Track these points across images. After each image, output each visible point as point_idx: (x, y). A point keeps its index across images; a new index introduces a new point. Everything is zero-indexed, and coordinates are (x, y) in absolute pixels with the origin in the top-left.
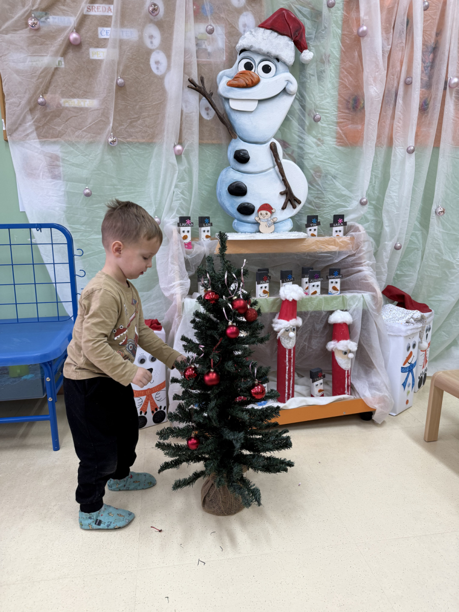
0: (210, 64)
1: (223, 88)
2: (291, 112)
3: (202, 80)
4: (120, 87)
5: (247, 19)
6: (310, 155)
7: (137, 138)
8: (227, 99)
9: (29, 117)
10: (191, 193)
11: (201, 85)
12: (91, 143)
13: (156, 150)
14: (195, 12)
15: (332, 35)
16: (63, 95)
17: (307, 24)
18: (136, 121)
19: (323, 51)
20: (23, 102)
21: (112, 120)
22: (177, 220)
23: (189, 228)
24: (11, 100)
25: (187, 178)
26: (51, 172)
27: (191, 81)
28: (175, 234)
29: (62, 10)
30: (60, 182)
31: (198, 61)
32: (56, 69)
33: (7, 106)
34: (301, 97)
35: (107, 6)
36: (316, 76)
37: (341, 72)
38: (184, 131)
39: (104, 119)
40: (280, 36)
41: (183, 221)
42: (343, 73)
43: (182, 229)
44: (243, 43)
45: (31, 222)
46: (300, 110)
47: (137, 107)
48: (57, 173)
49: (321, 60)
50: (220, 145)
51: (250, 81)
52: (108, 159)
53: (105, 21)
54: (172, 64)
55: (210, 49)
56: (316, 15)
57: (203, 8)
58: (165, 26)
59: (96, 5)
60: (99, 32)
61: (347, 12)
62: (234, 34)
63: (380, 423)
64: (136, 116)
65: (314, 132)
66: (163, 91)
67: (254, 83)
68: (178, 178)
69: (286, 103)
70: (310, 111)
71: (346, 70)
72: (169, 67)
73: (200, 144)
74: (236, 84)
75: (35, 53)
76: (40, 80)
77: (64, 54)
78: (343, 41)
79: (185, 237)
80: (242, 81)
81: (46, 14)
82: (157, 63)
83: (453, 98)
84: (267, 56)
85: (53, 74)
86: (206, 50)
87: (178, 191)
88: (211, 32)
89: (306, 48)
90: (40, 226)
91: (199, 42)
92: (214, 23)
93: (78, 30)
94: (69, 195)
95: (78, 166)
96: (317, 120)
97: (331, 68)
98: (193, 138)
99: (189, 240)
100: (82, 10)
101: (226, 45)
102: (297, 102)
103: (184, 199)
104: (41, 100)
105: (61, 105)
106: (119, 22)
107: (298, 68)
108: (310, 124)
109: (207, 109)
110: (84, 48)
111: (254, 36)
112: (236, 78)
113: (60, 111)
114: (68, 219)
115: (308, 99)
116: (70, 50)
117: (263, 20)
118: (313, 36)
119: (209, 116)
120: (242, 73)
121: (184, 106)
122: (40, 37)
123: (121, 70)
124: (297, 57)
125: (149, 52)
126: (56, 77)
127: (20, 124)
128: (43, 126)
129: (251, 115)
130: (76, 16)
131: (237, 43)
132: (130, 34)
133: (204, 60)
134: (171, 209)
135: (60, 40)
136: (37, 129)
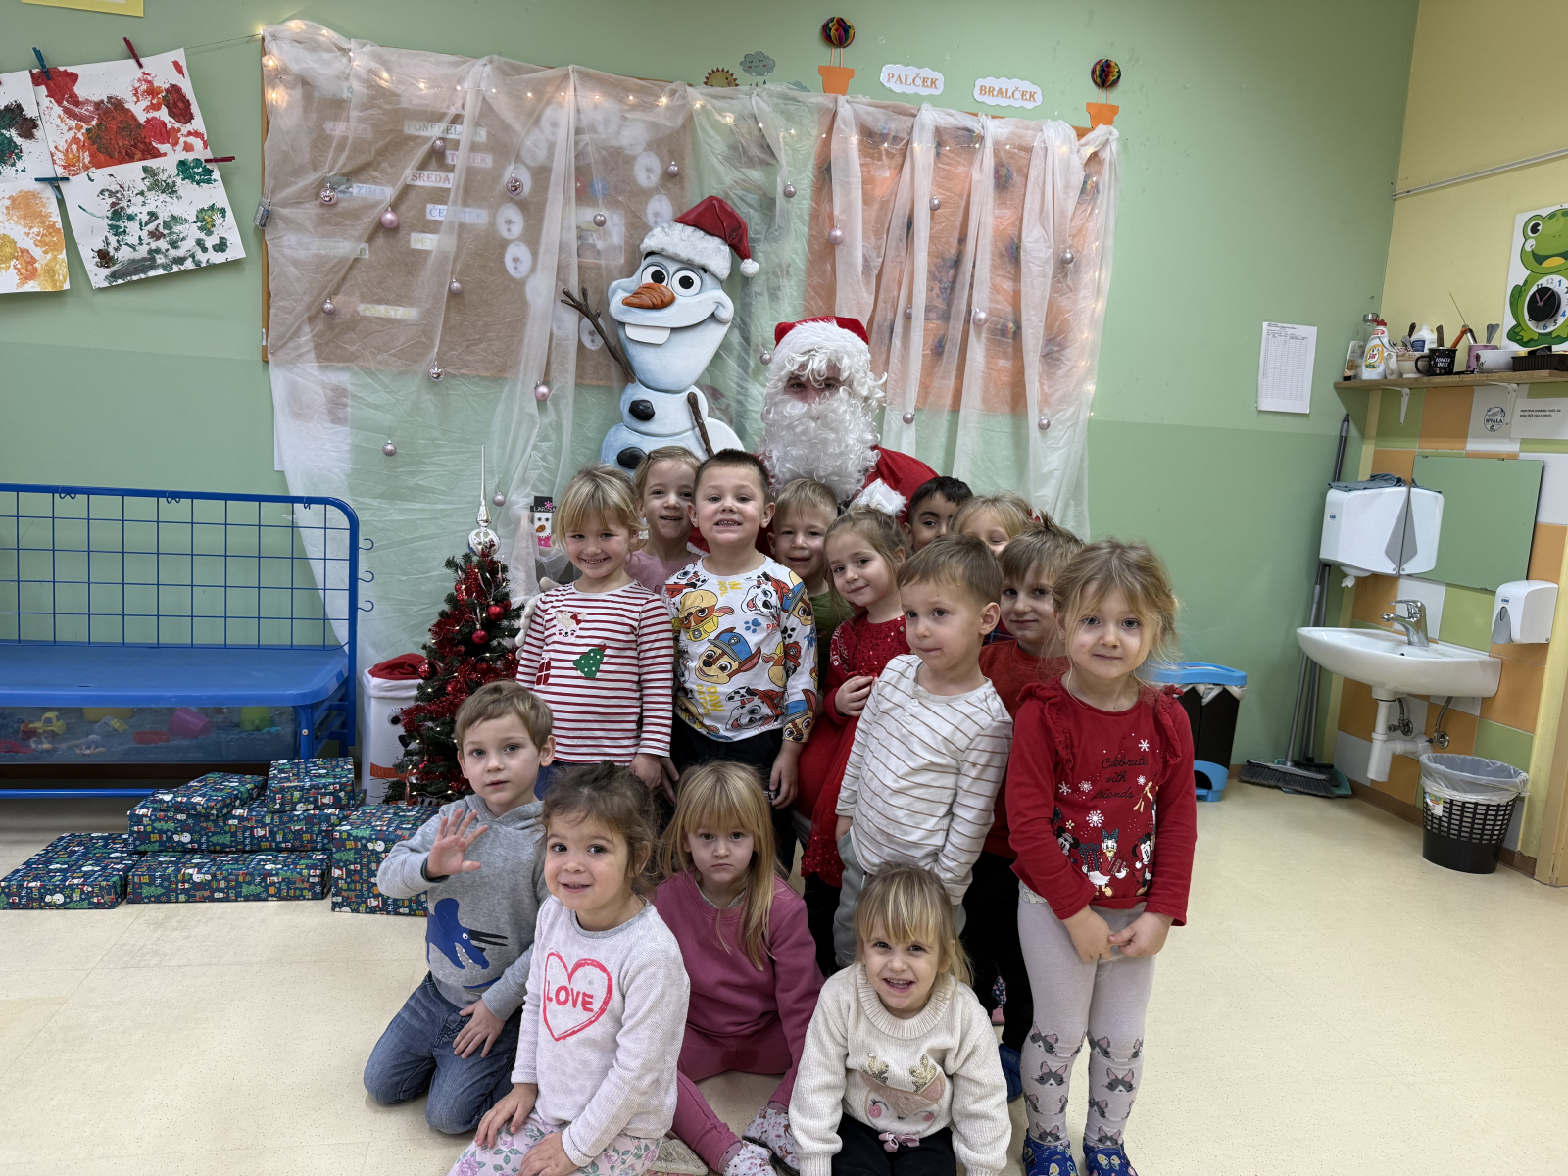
0: (598, 267)
1: (616, 306)
2: (725, 346)
3: (584, 293)
4: (454, 295)
5: (661, 206)
6: (753, 414)
7: (477, 370)
8: (623, 325)
9: (307, 329)
10: (559, 460)
11: (582, 301)
12: (402, 374)
13: (506, 390)
14: (577, 190)
15: (793, 235)
16: (364, 299)
17: (752, 219)
18: (477, 344)
19: (777, 260)
20: (299, 308)
21: (437, 344)
22: (531, 501)
23: (549, 515)
24: (281, 303)
25: (553, 436)
26: (331, 412)
27: (567, 294)
28: (525, 523)
29: (374, 178)
30: (346, 430)
31: (579, 262)
32: (356, 260)
33: (272, 311)
34: (742, 323)
35: (443, 175)
36: (766, 295)
37: (806, 290)
38: (553, 366)
39: (424, 340)
40: (708, 237)
41: (540, 503)
42: (809, 292)
43: (538, 515)
44: (650, 243)
45: (294, 493)
46: (741, 344)
47: (481, 323)
48: (341, 416)
49: (777, 272)
50: (610, 389)
51: (659, 300)
52: (428, 400)
53: (439, 196)
54: (539, 266)
55: (600, 245)
56: (768, 204)
57: (592, 186)
58: (533, 210)
59: (426, 173)
60: (428, 210)
61: (817, 204)
62: (638, 227)
64: (477, 337)
65: (762, 378)
66: (524, 303)
67: (665, 303)
68: (538, 435)
69: (716, 335)
70: (757, 346)
71: (814, 289)
72: (533, 269)
73: (577, 385)
74: (636, 302)
75: (326, 236)
76: (331, 277)
77: (371, 239)
78: (810, 245)
79: (542, 529)
80: (646, 300)
81: (348, 180)
82: (516, 260)
83: (984, 340)
84: (688, 265)
85: (351, 268)
86: (594, 246)
87: (537, 455)
88: (601, 224)
89: (748, 257)
90: (308, 501)
91: (584, 234)
92: (606, 208)
93: (394, 207)
94: (357, 450)
95: (377, 407)
96: (766, 362)
97: (792, 283)
98: (566, 378)
99: (547, 532)
100: (406, 179)
101: (626, 242)
102: (736, 332)
103: (546, 468)
104: (328, 306)
105: (358, 313)
106: (460, 197)
107: (737, 284)
108: (757, 367)
109: (591, 333)
110: (402, 233)
111: (668, 235)
112: (636, 294)
113: (356, 322)
114: (352, 489)
115: (753, 329)
116: (381, 235)
117: (685, 210)
118: (762, 237)
119: (594, 344)
120: (648, 287)
121: (554, 329)
122: (335, 215)
123: (458, 269)
124: (735, 268)
125: (504, 244)
126: (355, 272)
127: (290, 338)
128: (327, 344)
129: (659, 350)
130: (394, 186)
131: (642, 241)
132: (476, 217)
133: (589, 260)
134: (524, 481)
135: (367, 221)
136: (315, 348)
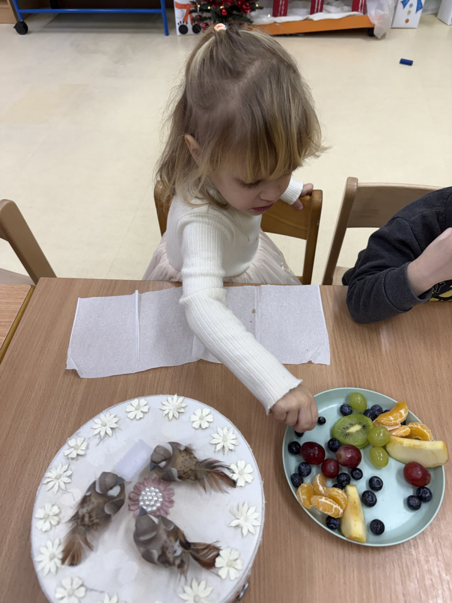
63: (379, 37)
